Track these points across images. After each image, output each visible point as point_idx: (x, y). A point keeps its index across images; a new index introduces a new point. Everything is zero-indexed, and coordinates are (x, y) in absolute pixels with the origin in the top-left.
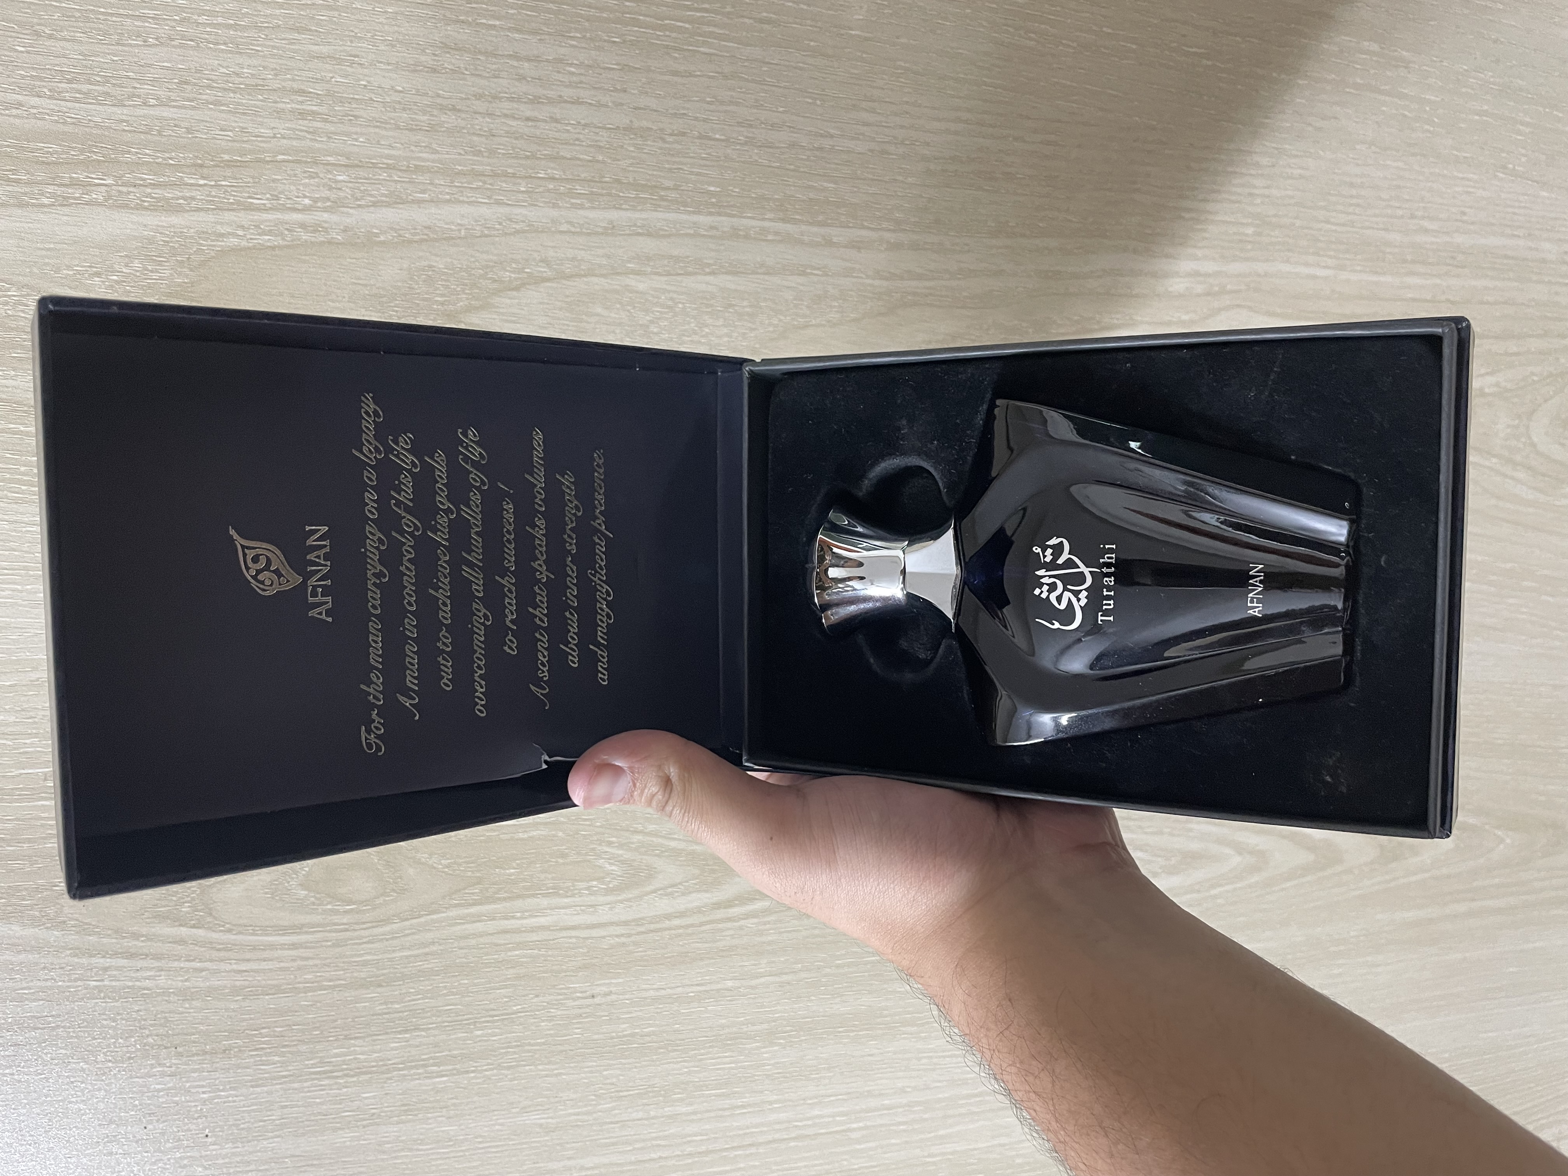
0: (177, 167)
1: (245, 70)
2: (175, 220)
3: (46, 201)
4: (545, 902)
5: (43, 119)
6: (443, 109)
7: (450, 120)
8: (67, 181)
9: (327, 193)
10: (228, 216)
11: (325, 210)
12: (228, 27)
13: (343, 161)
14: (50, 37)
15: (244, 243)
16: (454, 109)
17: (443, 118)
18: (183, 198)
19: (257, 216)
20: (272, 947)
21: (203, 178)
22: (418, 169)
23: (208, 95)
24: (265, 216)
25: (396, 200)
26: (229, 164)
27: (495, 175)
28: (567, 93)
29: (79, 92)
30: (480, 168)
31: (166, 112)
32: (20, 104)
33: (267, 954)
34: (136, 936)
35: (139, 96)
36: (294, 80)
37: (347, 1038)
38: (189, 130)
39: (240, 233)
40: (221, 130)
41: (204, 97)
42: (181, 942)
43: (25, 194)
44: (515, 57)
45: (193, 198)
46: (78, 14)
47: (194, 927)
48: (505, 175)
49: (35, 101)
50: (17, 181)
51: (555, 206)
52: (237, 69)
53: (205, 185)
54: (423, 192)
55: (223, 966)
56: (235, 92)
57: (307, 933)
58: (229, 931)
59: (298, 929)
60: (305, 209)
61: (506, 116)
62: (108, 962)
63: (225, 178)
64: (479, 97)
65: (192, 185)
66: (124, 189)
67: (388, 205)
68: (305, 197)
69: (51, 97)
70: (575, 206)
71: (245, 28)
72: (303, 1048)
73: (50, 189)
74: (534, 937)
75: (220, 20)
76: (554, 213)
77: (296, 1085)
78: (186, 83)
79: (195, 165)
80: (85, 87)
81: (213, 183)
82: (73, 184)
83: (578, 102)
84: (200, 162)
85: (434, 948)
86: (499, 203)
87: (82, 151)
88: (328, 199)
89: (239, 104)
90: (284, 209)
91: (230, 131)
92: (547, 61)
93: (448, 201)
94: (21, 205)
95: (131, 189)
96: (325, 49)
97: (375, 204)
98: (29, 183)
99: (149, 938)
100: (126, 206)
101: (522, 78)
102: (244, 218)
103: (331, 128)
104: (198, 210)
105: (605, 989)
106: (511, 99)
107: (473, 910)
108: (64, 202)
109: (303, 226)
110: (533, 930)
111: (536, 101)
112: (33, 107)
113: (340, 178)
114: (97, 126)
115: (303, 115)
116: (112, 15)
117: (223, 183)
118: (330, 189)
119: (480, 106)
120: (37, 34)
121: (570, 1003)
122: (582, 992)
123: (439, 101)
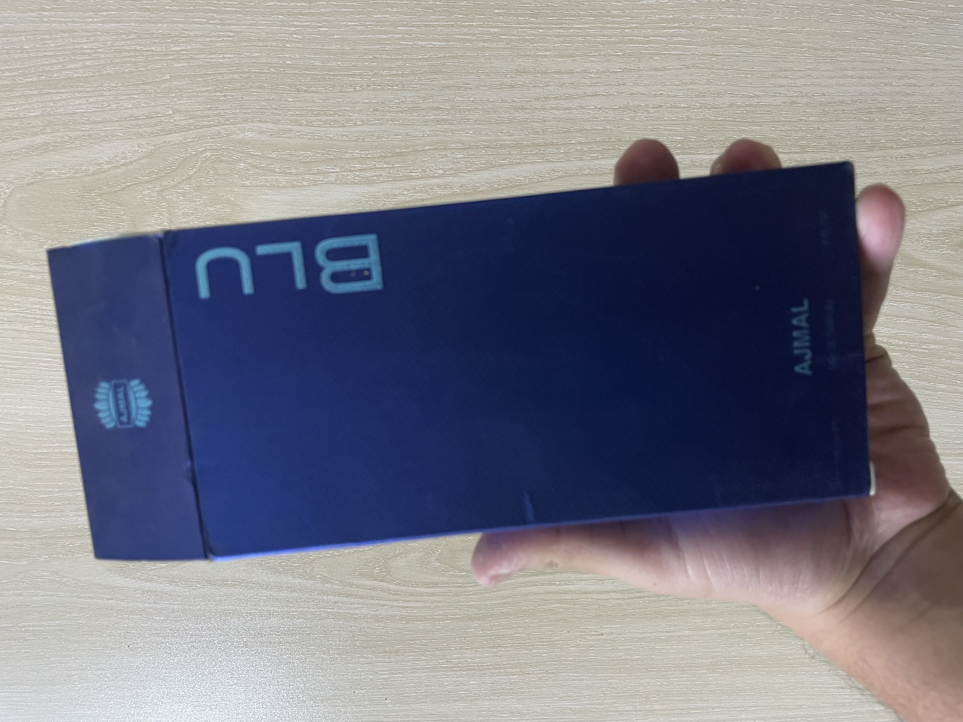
0: (373, 159)
1: (408, 100)
2: (371, 189)
3: (305, 183)
4: (573, 576)
5: (302, 138)
6: (517, 109)
7: (520, 115)
8: (316, 172)
9: (451, 166)
10: (399, 184)
11: (450, 175)
12: (398, 75)
13: (460, 146)
14: (306, 91)
15: (408, 199)
16: (523, 108)
17: (517, 114)
18: (375, 176)
19: (414, 183)
20: (421, 594)
21: (386, 163)
22: (502, 146)
23: (388, 116)
24: (418, 182)
25: (490, 166)
26: (401, 154)
27: (546, 145)
28: (589, 90)
29: (321, 121)
30: (537, 141)
31: (366, 128)
32: (290, 131)
33: (419, 598)
34: (351, 585)
35: (352, 121)
36: (433, 102)
37: (461, 648)
38: (378, 137)
39: (406, 193)
40: (395, 135)
41: (386, 117)
42: (374, 589)
43: (295, 180)
44: (558, 73)
45: (381, 176)
46: (319, 77)
47: (380, 581)
48: (552, 144)
49: (298, 128)
50: (291, 174)
51: (581, 159)
52: (404, 99)
53: (387, 167)
54: (505, 159)
55: (395, 604)
56: (402, 113)
57: (440, 587)
58: (399, 584)
59: (434, 585)
60: (441, 176)
61: (552, 109)
62: (337, 599)
63: (398, 163)
64: (537, 99)
65: (380, 168)
66: (345, 174)
67: (486, 169)
68: (440, 169)
69: (307, 125)
70: (593, 158)
71: (407, 75)
72: (438, 653)
73: (307, 177)
74: (567, 597)
75: (394, 72)
76: (580, 164)
77: (434, 674)
78: (377, 110)
79: (382, 157)
80: (324, 118)
81: (391, 166)
82: (319, 173)
83: (596, 95)
84: (384, 154)
85: (510, 600)
86: (548, 161)
87: (323, 154)
88: (452, 169)
89: (405, 119)
90: (429, 177)
91: (400, 135)
92: (577, 72)
93: (519, 163)
94: (293, 187)
95: (349, 173)
96: (451, 82)
97: (478, 170)
98: (297, 174)
99: (357, 586)
100: (346, 183)
101: (562, 85)
102: (407, 184)
103: (454, 127)
104: (384, 182)
105: (608, 630)
106: (556, 98)
107: (530, 579)
108: (315, 183)
109: (439, 186)
110: (566, 592)
111: (570, 97)
112: (297, 132)
113: (459, 156)
114: (331, 139)
115: (439, 122)
116: (337, 75)
117: (397, 165)
118: (454, 163)
119: (538, 105)
120: (298, 90)
121: (589, 638)
122: (595, 632)
123: (514, 104)
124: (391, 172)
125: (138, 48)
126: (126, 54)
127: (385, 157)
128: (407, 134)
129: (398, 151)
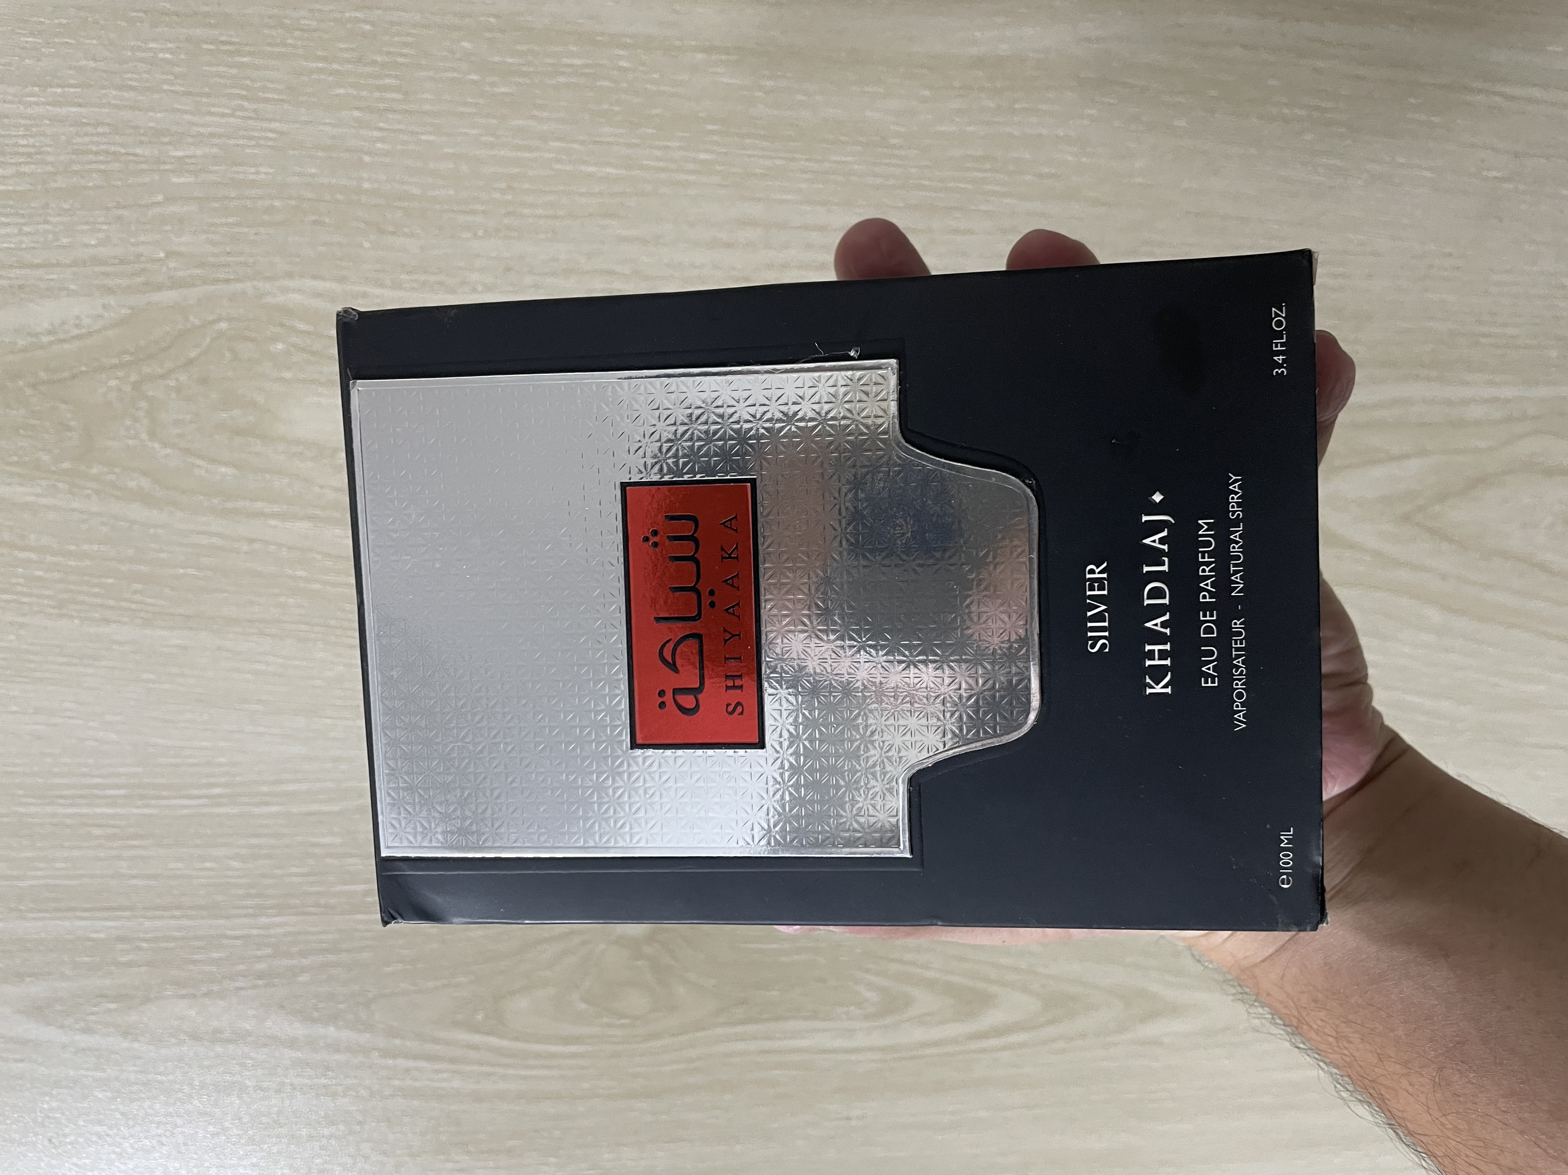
20: (552, 1055)
33: (551, 1062)
34: (435, 1040)
42: (475, 1047)
47: (486, 1034)
57: (586, 1044)
58: (517, 1039)
59: (576, 1039)
62: (410, 1063)
99: (446, 1042)
107: (736, 1029)
110: (793, 1051)
125: (113, 148)
126: (91, 157)
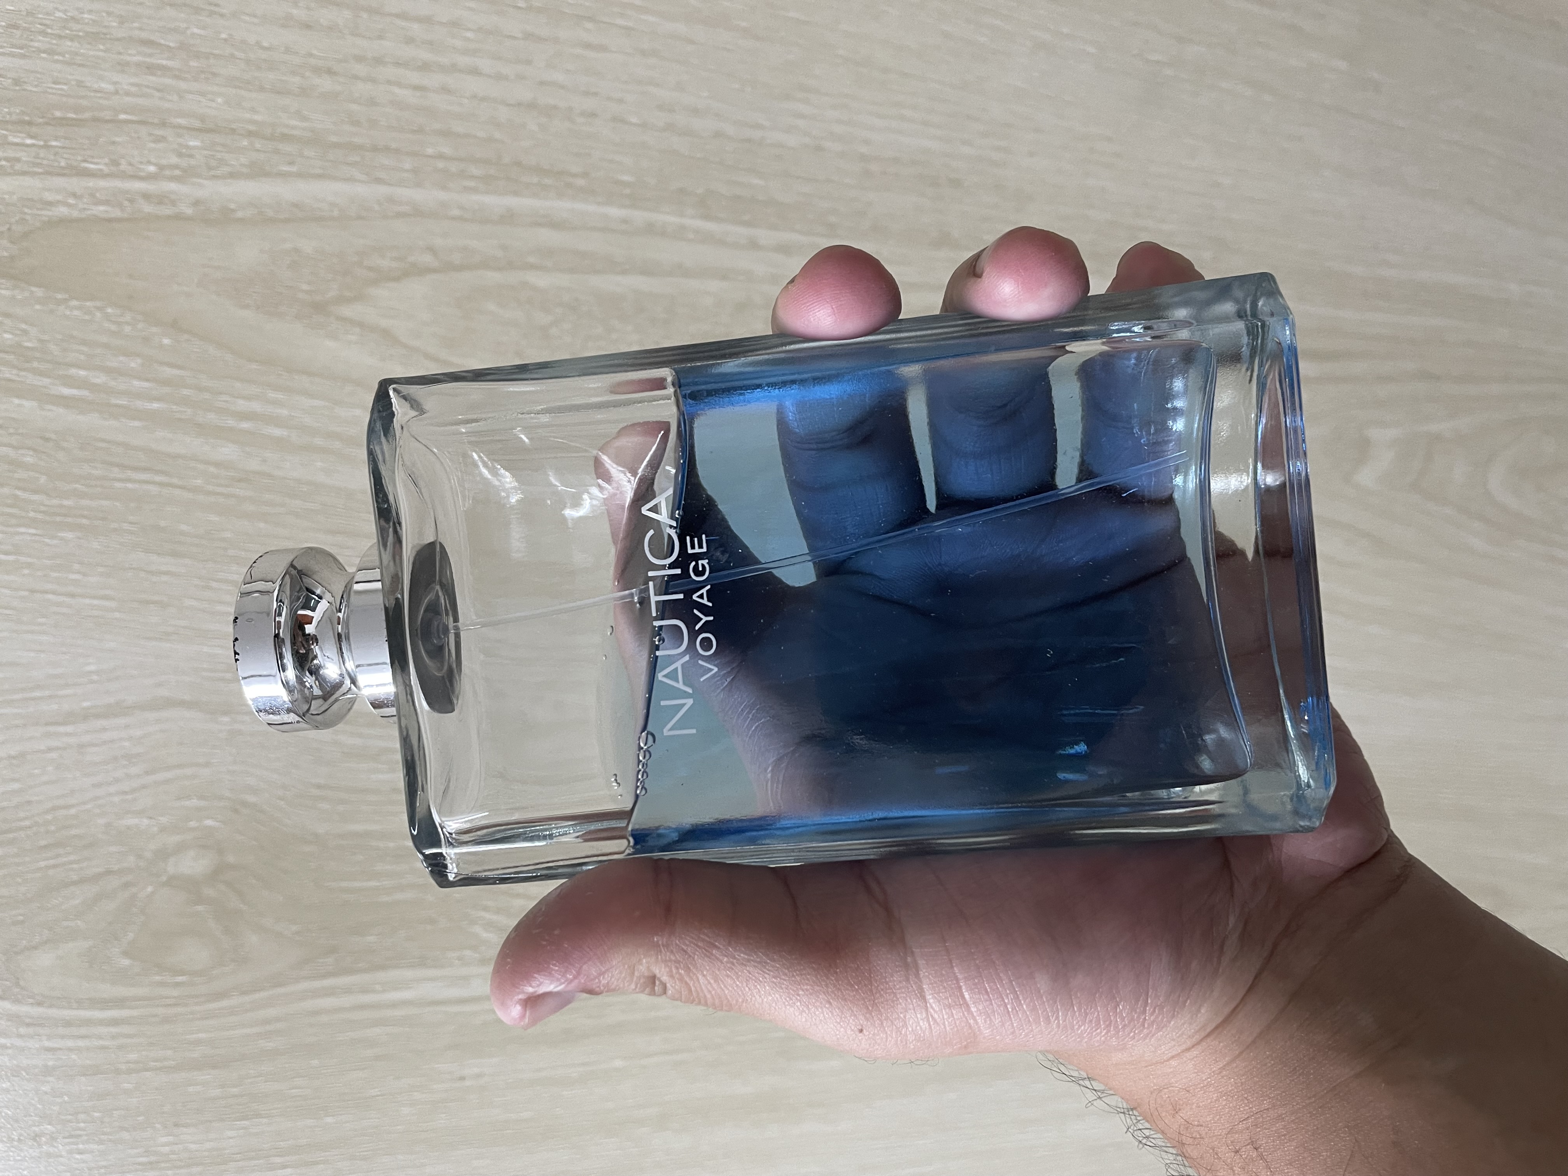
124: (42, 155)
127: (30, 123)
128: (80, 84)
129: (58, 114)
